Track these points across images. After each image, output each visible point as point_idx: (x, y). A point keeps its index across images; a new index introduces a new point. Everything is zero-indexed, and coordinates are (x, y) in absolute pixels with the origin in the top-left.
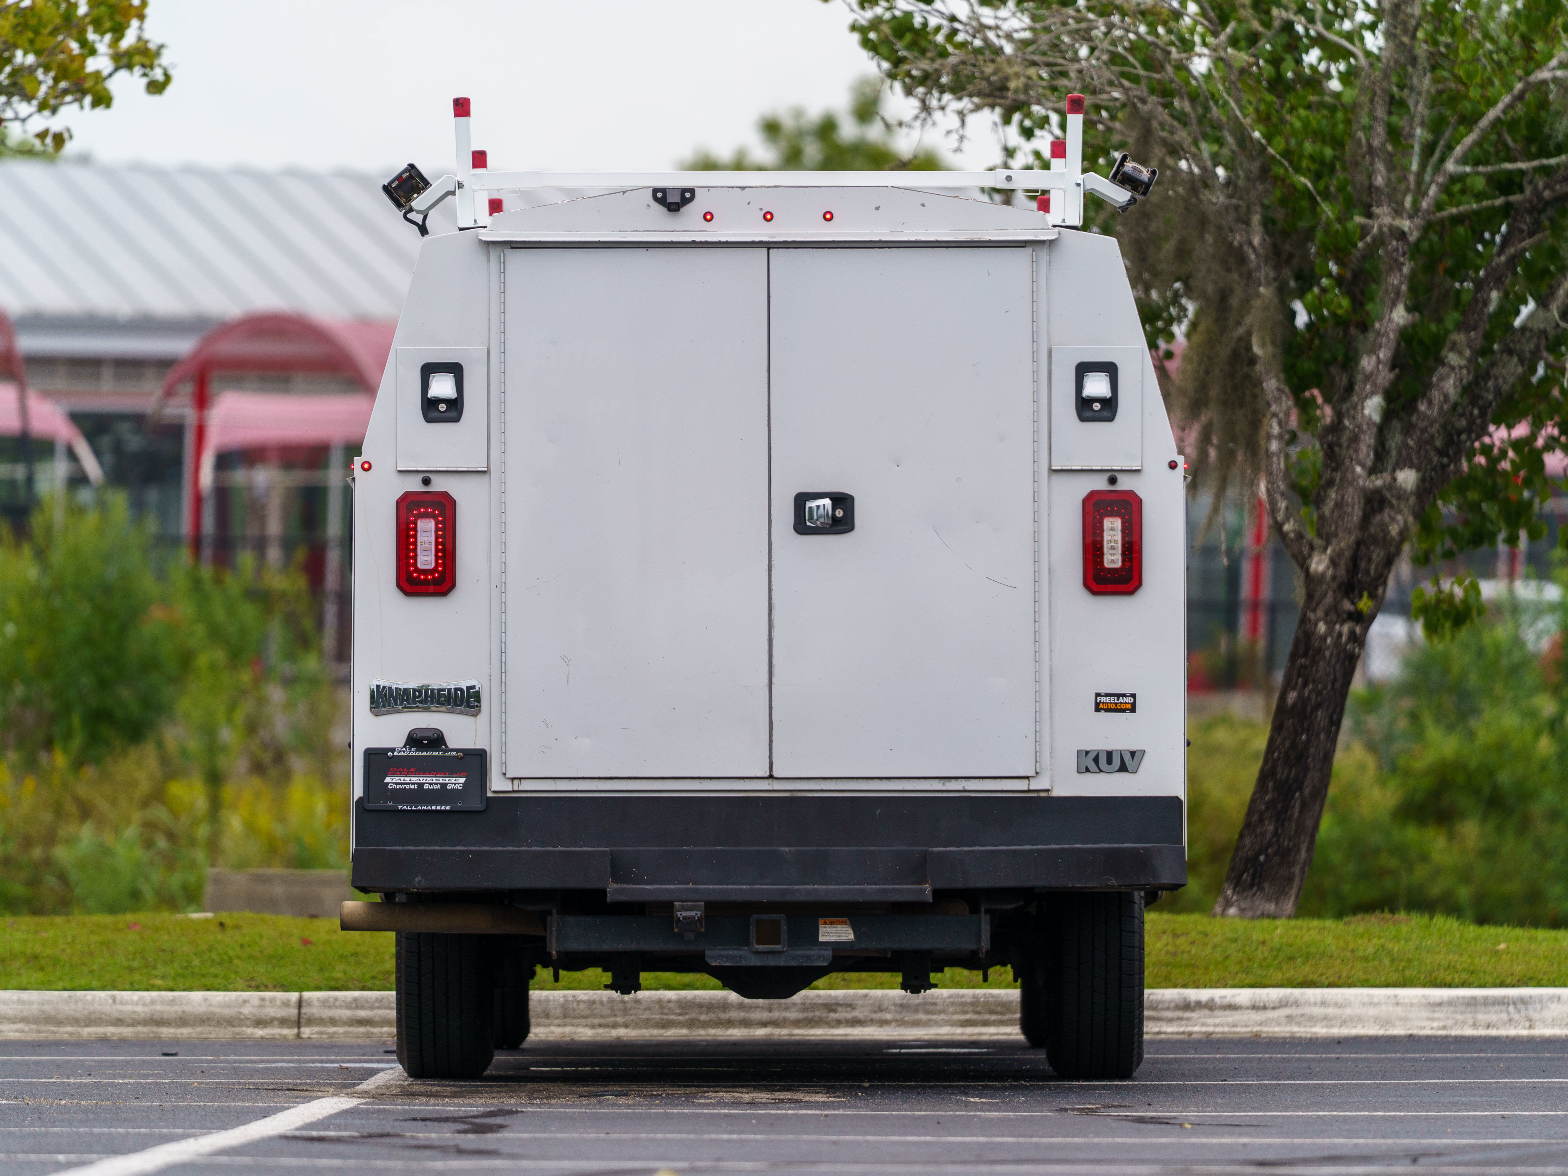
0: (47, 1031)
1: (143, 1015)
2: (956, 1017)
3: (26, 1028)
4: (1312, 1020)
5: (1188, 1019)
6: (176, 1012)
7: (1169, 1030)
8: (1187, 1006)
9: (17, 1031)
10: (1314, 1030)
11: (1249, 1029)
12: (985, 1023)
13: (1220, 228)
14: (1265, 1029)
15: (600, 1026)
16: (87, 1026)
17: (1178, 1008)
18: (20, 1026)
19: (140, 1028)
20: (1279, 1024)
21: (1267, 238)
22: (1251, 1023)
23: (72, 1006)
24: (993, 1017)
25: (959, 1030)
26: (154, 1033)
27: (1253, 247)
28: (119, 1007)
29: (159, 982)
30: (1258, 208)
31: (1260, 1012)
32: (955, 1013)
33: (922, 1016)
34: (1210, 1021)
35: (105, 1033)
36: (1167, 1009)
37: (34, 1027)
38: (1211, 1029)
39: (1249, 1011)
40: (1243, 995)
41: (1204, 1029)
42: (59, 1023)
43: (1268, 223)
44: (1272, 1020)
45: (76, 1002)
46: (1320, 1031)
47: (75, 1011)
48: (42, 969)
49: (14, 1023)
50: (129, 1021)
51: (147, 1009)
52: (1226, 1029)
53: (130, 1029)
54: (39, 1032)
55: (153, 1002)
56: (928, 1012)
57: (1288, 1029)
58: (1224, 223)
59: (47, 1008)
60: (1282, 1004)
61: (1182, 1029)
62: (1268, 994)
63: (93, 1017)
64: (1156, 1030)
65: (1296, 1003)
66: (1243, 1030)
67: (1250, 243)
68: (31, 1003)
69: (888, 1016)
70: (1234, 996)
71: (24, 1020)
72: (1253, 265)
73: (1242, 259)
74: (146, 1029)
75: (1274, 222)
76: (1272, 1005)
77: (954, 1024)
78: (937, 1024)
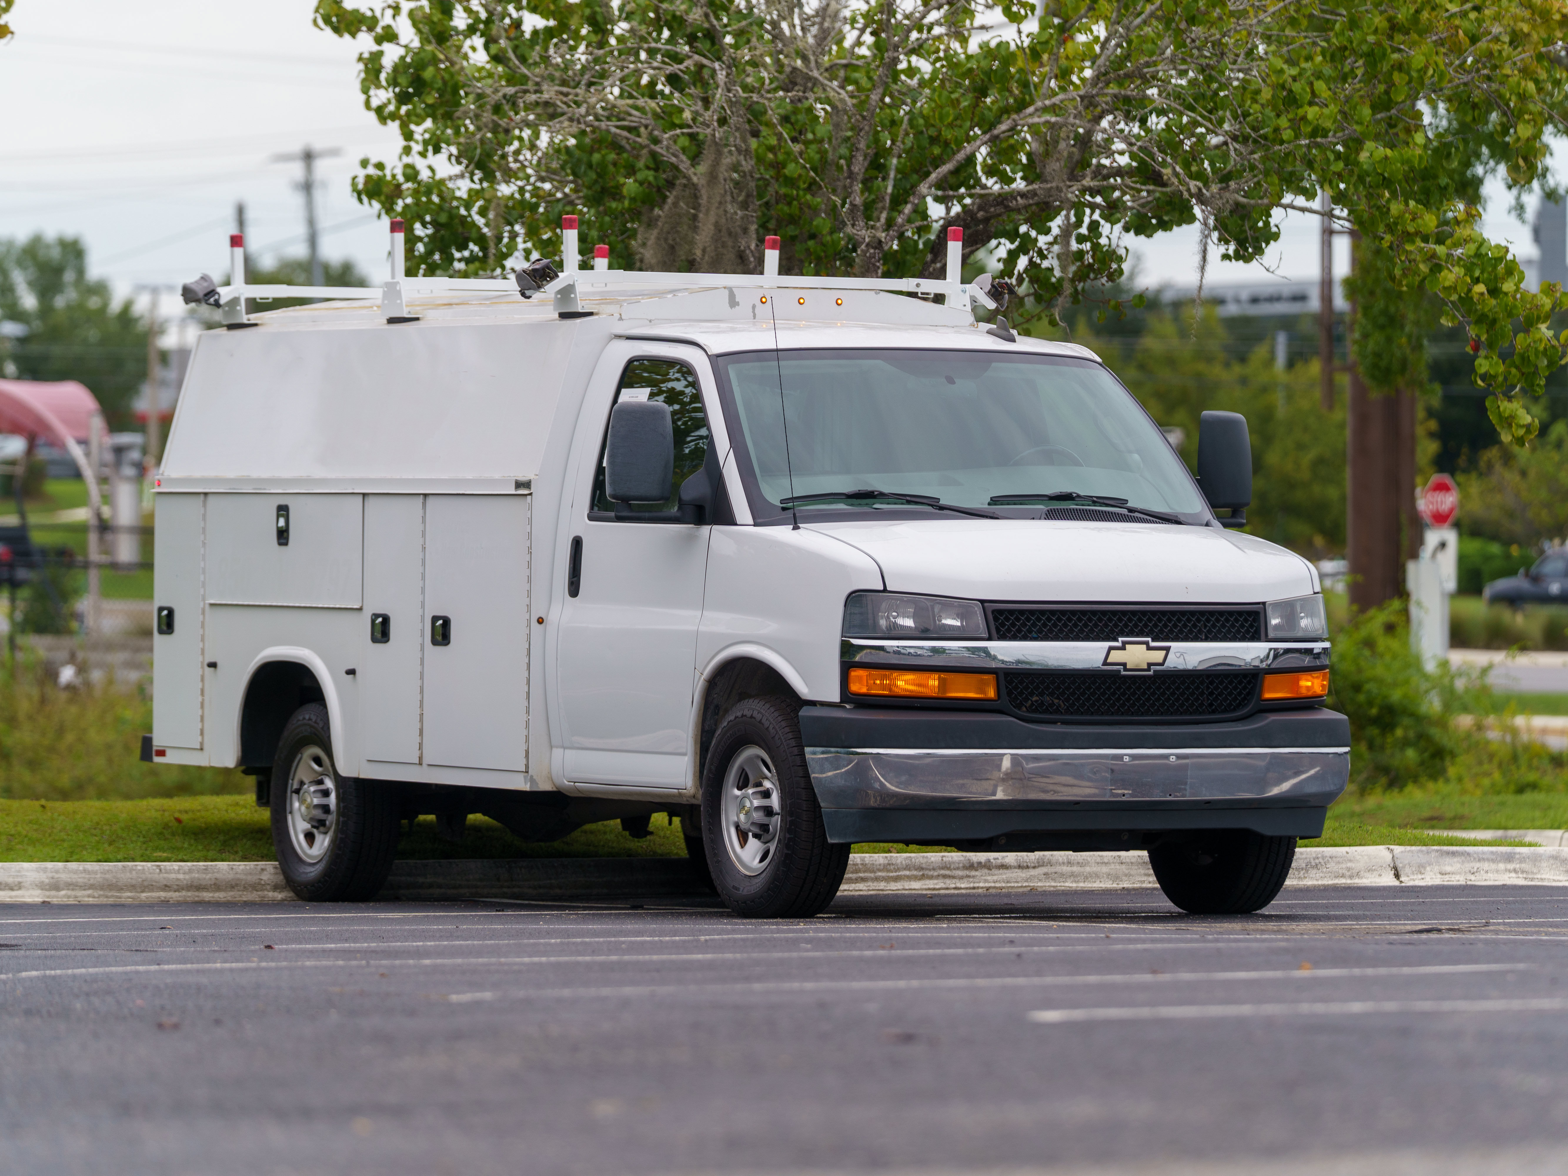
3: (96, 894)
5: (974, 877)
7: (963, 886)
8: (971, 866)
9: (89, 896)
10: (1067, 884)
16: (143, 892)
18: (90, 892)
19: (184, 893)
29: (192, 854)
31: (1024, 871)
34: (989, 878)
35: (159, 897)
36: (958, 869)
37: (102, 893)
38: (991, 885)
39: (1016, 870)
40: (1010, 858)
41: (985, 885)
42: (120, 889)
44: (1034, 876)
45: (130, 871)
46: (1071, 885)
47: (131, 879)
49: (85, 890)
50: (176, 887)
51: (187, 877)
52: (1002, 885)
53: (177, 894)
54: (107, 897)
55: (190, 871)
57: (1047, 884)
59: (108, 876)
60: (1040, 864)
61: (972, 885)
62: (1028, 856)
63: (146, 883)
64: (953, 886)
65: (1050, 863)
66: (1015, 885)
68: (96, 873)
70: (1003, 858)
71: (92, 887)
74: (189, 894)
76: (1032, 865)
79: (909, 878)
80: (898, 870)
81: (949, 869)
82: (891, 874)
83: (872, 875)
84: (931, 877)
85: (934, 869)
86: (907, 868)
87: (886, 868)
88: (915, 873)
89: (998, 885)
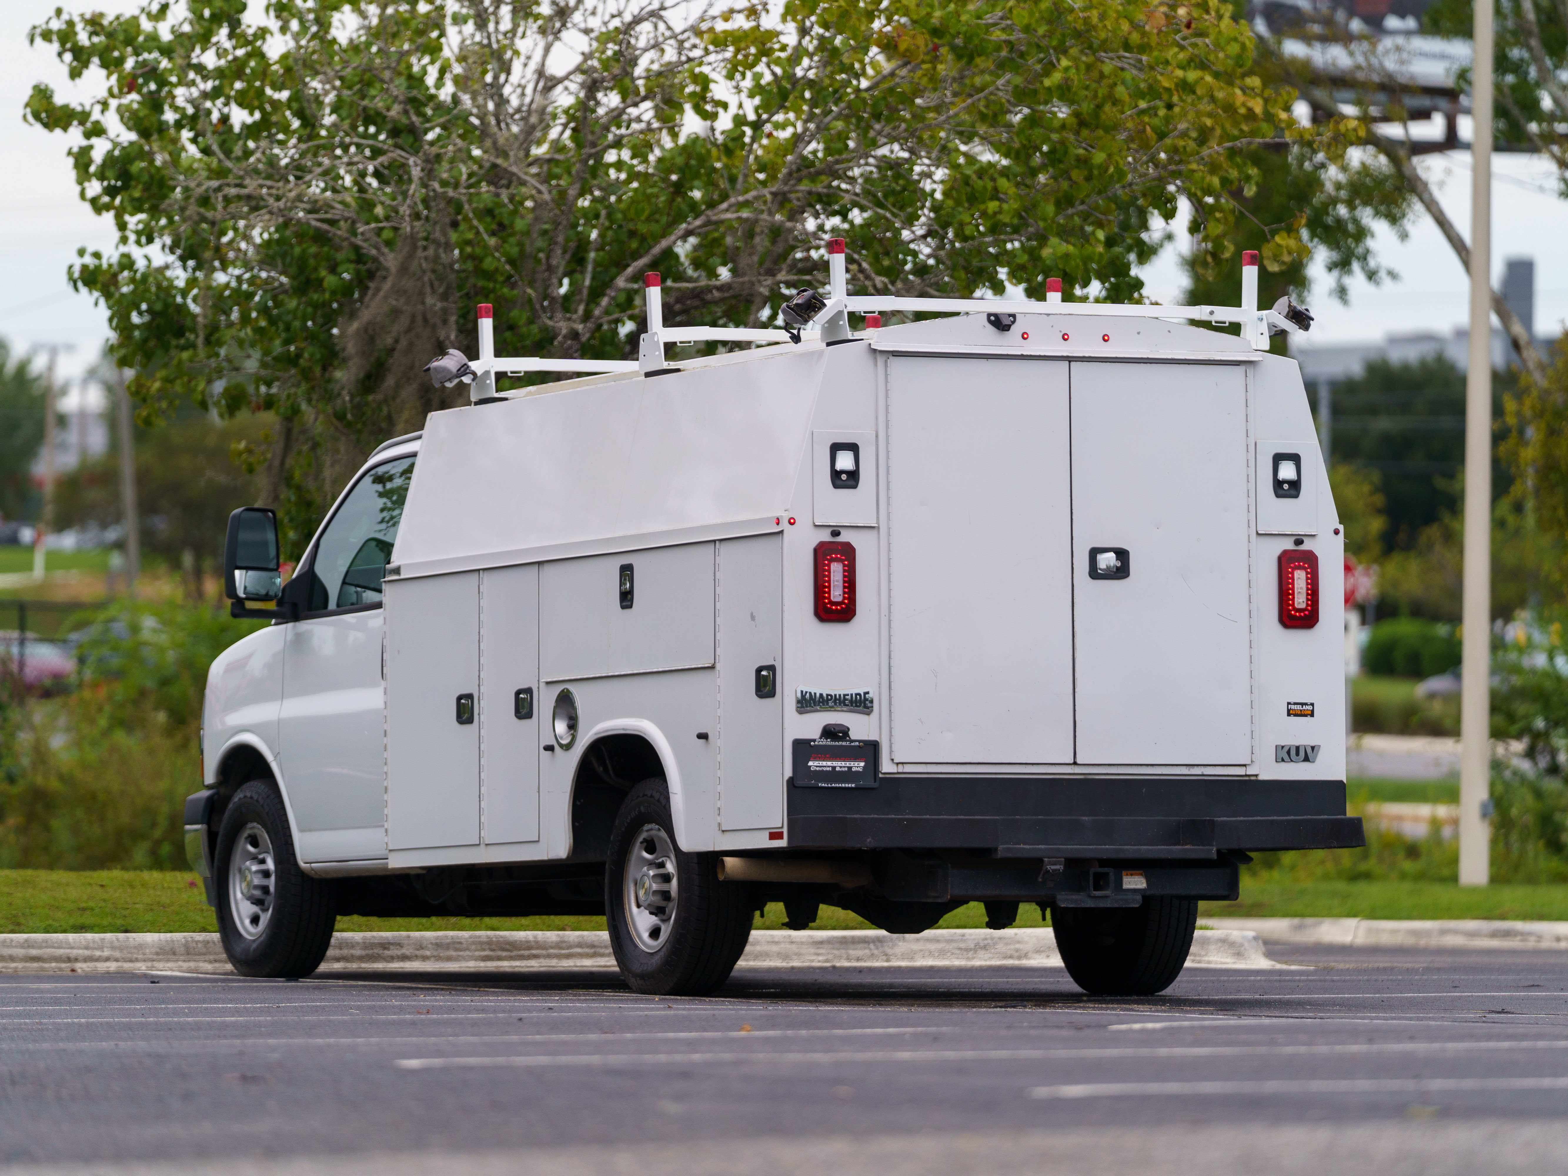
2: (477, 953)
12: (499, 959)
24: (504, 954)
33: (452, 953)
56: (456, 950)
69: (428, 953)
78: (464, 959)
79: (582, 956)
82: (563, 952)
83: (544, 952)
86: (580, 945)
87: (559, 945)
88: (587, 950)
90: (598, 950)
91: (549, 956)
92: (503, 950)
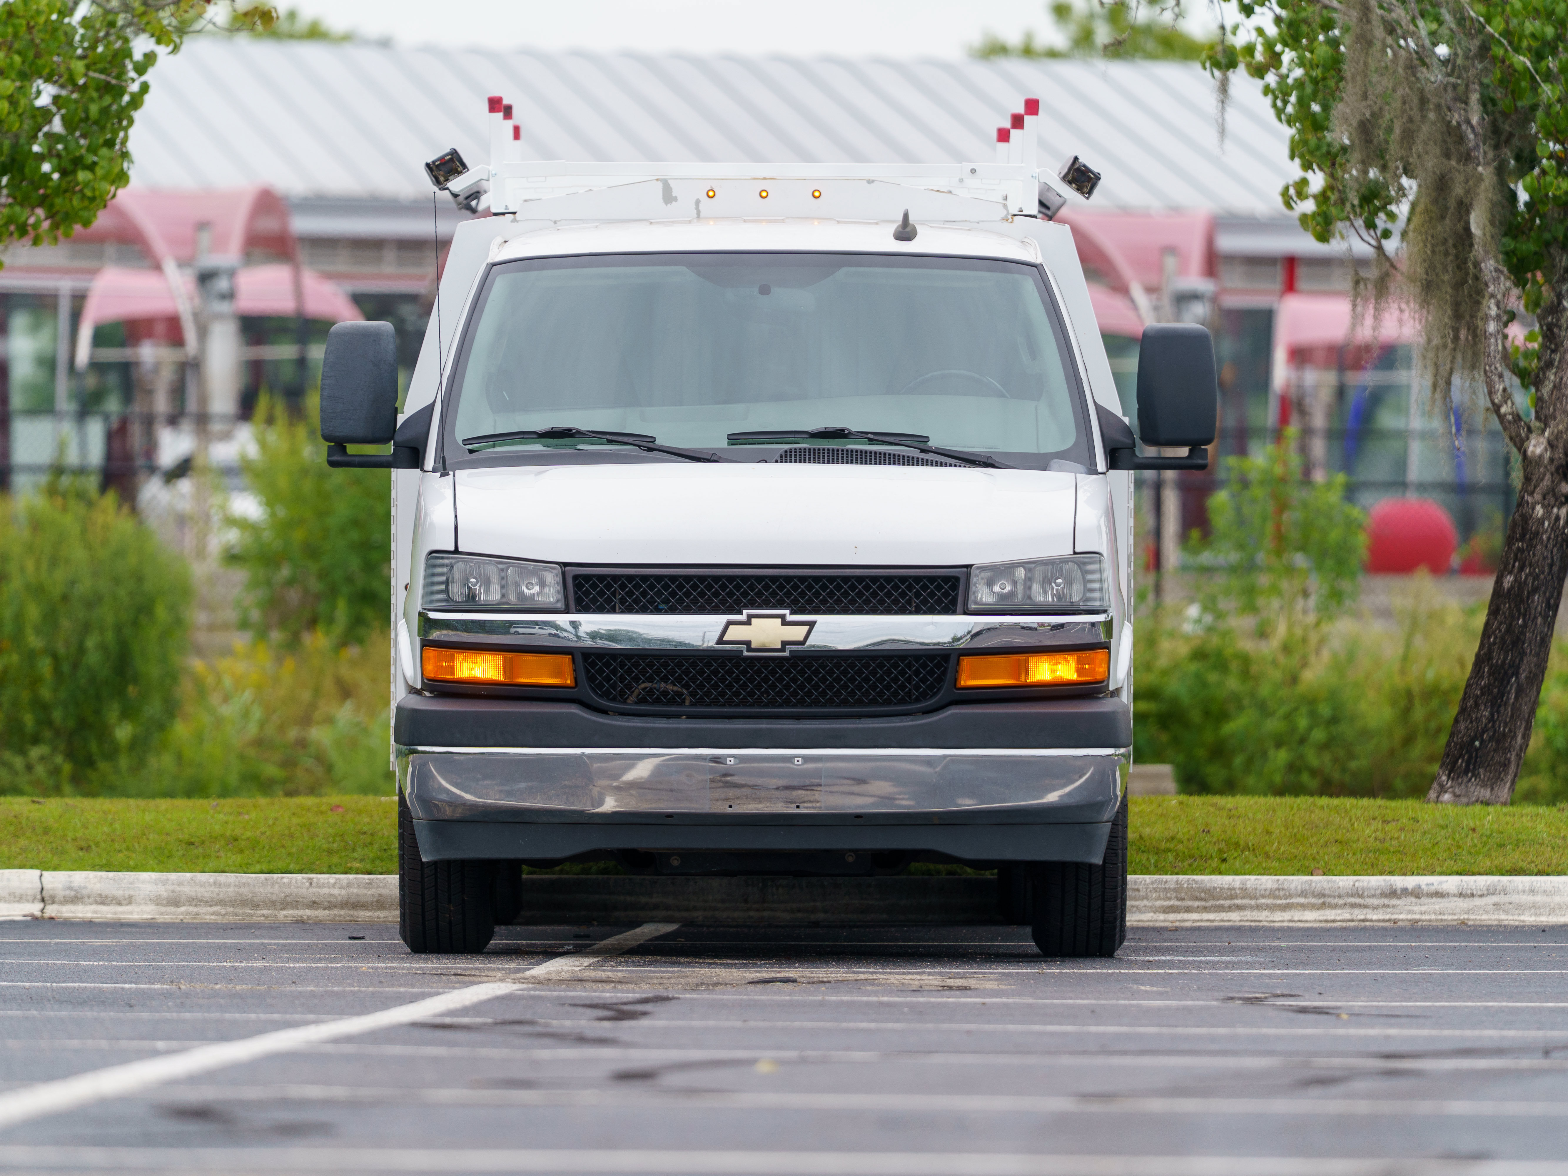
0: (244, 914)
1: (340, 898)
2: (1158, 903)
3: (223, 912)
4: (1520, 907)
5: (1394, 906)
6: (373, 895)
7: (1375, 917)
8: (1393, 893)
9: (213, 914)
10: (1522, 918)
11: (1456, 917)
12: (1188, 910)
13: (1438, 106)
14: (1472, 917)
15: (799, 910)
16: (283, 909)
17: (1383, 895)
18: (216, 909)
19: (336, 911)
20: (1487, 912)
21: (1485, 116)
22: (1458, 911)
23: (269, 889)
24: (1196, 904)
25: (1162, 917)
26: (351, 916)
27: (1472, 127)
28: (315, 890)
29: (357, 865)
30: (1477, 87)
31: (1467, 900)
32: (1157, 899)
34: (1416, 908)
35: (302, 917)
36: (1373, 896)
37: (231, 910)
38: (1417, 917)
39: (1456, 899)
40: (1451, 883)
41: (1410, 917)
42: (256, 906)
43: (1487, 102)
44: (1480, 907)
45: (272, 885)
46: (1529, 919)
47: (272, 894)
48: (241, 851)
49: (211, 906)
50: (326, 904)
51: (343, 892)
52: (1433, 917)
53: (327, 912)
54: (236, 915)
55: (349, 885)
57: (1496, 917)
58: (1443, 102)
59: (243, 890)
60: (1490, 892)
61: (1387, 917)
62: (1475, 881)
63: (289, 899)
64: (1362, 917)
65: (1505, 891)
66: (1450, 917)
67: (1468, 122)
68: (228, 885)
70: (1441, 883)
71: (221, 902)
72: (1471, 144)
73: (1461, 139)
74: (342, 912)
75: (1494, 102)
76: (1479, 893)
77: (1156, 910)
79: (1304, 907)
80: (1290, 896)
81: (1361, 896)
82: (1279, 902)
83: (1253, 902)
84: (1335, 906)
85: (1340, 896)
86: (1303, 894)
87: (1272, 894)
88: (1313, 900)
89: (1424, 917)
90: (1328, 900)
91: (1258, 907)
92: (1196, 899)
